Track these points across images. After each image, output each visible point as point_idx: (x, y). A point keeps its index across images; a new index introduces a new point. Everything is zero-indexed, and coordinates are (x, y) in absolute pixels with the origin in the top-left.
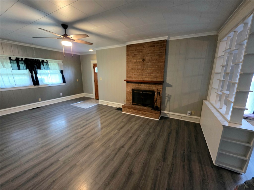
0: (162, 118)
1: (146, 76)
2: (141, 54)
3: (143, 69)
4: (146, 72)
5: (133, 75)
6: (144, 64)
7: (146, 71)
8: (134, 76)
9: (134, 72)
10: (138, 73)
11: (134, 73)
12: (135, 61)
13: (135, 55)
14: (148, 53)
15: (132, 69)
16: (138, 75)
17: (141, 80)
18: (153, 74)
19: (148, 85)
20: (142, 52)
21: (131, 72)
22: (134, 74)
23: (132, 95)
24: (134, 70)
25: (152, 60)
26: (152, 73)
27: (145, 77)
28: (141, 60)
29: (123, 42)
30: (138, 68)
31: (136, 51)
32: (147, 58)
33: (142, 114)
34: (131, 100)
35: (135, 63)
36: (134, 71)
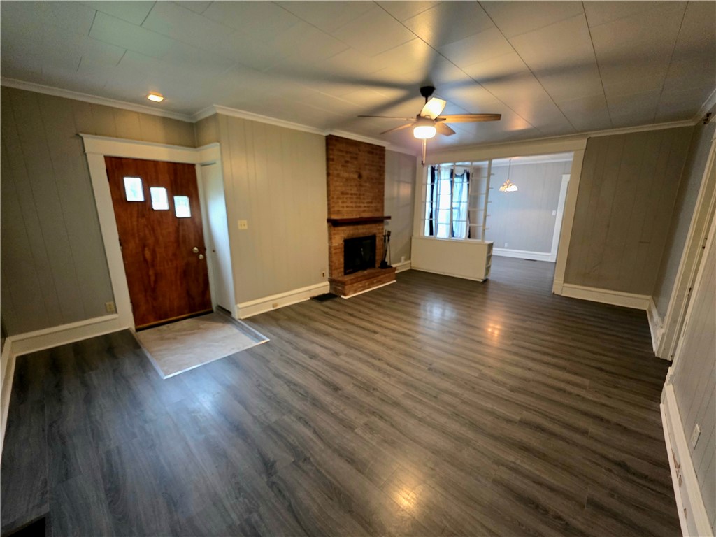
0: (398, 277)
1: (365, 209)
2: (355, 162)
3: (360, 195)
4: (364, 201)
5: (343, 207)
6: (361, 185)
7: (364, 199)
8: (345, 209)
9: (345, 200)
10: (352, 202)
11: (346, 202)
12: (346, 175)
13: (347, 162)
14: (366, 164)
15: (343, 193)
16: (352, 207)
17: (358, 217)
18: (373, 205)
19: (367, 226)
20: (356, 158)
21: (340, 201)
22: (345, 205)
23: (343, 254)
24: (346, 196)
25: (372, 179)
26: (371, 203)
27: (364, 211)
28: (356, 176)
29: (324, 127)
30: (352, 192)
31: (349, 155)
32: (365, 173)
33: (378, 282)
34: (342, 266)
35: (347, 179)
36: (347, 198)
